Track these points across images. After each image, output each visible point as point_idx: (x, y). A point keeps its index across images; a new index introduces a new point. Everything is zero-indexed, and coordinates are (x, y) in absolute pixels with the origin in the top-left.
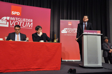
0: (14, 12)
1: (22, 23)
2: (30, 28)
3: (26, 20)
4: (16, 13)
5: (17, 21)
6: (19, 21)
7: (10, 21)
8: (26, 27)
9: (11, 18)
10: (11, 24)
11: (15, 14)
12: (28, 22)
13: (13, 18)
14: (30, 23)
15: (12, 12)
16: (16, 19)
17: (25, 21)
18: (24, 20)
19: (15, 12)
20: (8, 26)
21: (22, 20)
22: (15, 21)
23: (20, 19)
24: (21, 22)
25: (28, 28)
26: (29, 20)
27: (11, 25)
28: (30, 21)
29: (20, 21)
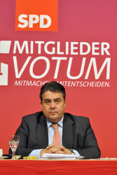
0: (28, 19)
1: (64, 64)
2: (102, 84)
3: (78, 46)
4: (36, 22)
5: (43, 54)
6: (49, 57)
7: (15, 58)
8: (82, 79)
9: (17, 43)
10: (19, 71)
11: (31, 26)
12: (89, 56)
13: (25, 43)
14: (100, 60)
15: (21, 18)
16: (36, 46)
17: (78, 51)
18: (72, 48)
19: (31, 17)
20: (6, 84)
21: (63, 49)
22: (35, 55)
23: (55, 46)
24: (59, 59)
25: (92, 84)
26: (93, 47)
27: (18, 76)
28: (99, 51)
29: (56, 55)
